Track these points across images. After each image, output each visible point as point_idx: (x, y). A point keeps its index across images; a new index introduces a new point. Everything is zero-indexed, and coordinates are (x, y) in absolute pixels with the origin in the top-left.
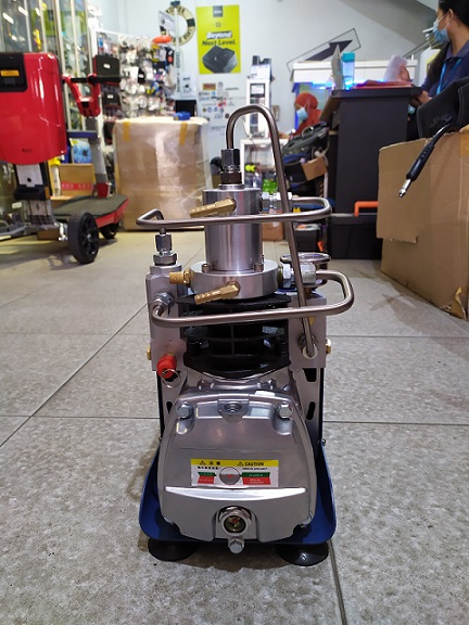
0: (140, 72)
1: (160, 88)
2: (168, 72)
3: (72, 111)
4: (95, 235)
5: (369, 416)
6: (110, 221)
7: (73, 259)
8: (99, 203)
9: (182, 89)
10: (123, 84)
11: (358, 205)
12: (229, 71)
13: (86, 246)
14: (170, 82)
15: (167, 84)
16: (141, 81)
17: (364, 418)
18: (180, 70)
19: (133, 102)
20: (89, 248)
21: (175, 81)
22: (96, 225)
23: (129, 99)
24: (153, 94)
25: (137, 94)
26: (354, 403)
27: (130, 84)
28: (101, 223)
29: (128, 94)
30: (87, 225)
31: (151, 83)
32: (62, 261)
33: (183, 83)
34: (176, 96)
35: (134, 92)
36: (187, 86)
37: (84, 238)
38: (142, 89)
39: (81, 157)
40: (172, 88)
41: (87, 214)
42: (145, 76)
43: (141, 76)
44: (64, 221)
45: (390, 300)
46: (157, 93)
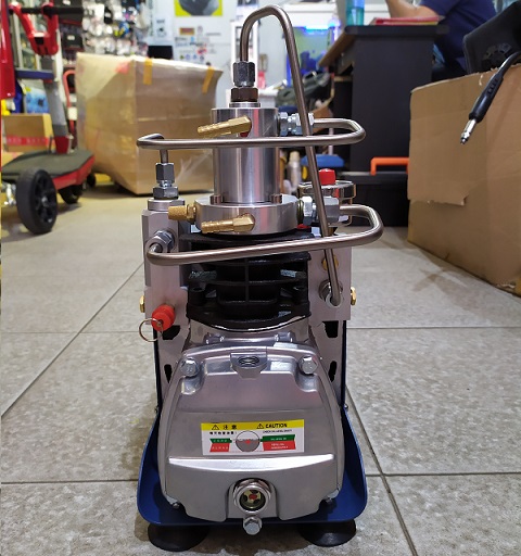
0: (107, 10)
1: (131, 30)
2: (139, 11)
3: (24, 53)
4: (52, 198)
5: (471, 462)
6: (71, 182)
7: (23, 229)
8: (57, 159)
9: (155, 33)
10: (86, 23)
11: (375, 161)
12: (210, 13)
13: (40, 212)
14: (142, 22)
15: (138, 25)
16: (108, 21)
17: (464, 466)
18: (153, 11)
19: (98, 44)
20: (44, 215)
21: (147, 22)
22: (52, 186)
23: (94, 42)
24: (122, 37)
25: (103, 36)
26: (441, 439)
27: (95, 24)
28: (60, 184)
29: (92, 36)
30: (41, 186)
31: (120, 24)
32: (10, 230)
33: (156, 27)
34: (150, 41)
35: (99, 33)
36: (161, 30)
37: (37, 202)
38: (109, 29)
39: (36, 107)
40: (145, 30)
41: (42, 172)
42: (112, 15)
43: (108, 15)
44: (11, 182)
45: (433, 277)
46: (127, 35)
